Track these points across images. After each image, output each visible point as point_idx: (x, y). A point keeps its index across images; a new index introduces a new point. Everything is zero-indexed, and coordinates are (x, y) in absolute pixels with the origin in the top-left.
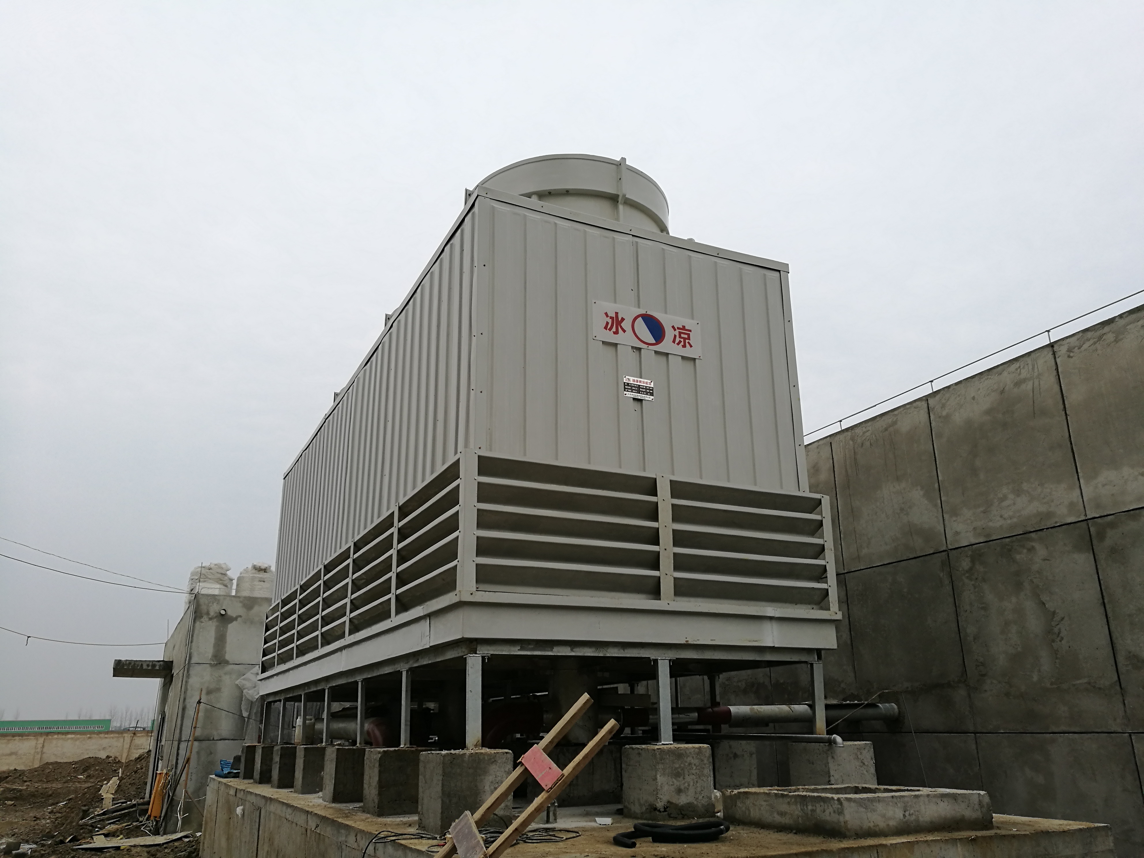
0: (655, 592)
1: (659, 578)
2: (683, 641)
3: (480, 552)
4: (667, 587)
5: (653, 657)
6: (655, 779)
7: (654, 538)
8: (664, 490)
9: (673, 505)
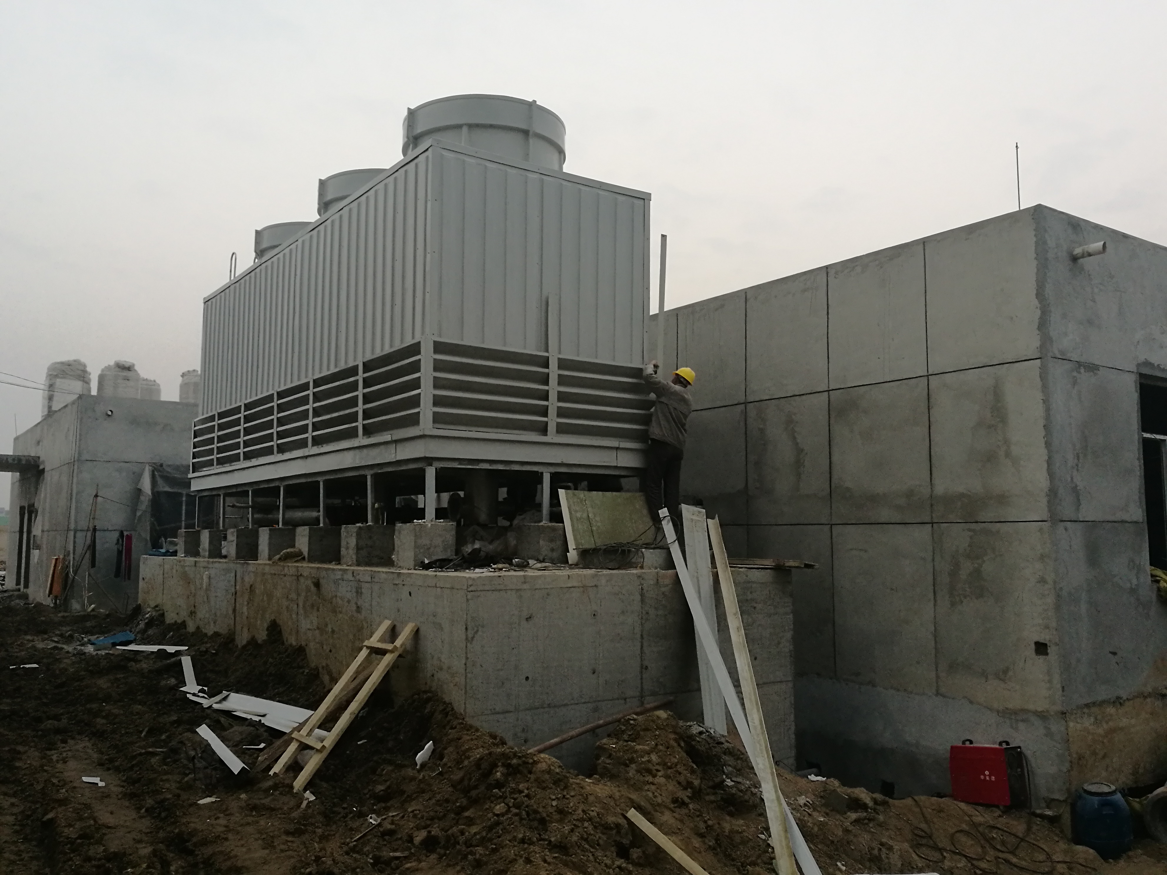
0: (543, 430)
1: (547, 422)
2: (559, 462)
3: (435, 404)
4: (552, 428)
5: (540, 471)
6: (539, 542)
7: (545, 396)
8: (553, 364)
9: (559, 375)
